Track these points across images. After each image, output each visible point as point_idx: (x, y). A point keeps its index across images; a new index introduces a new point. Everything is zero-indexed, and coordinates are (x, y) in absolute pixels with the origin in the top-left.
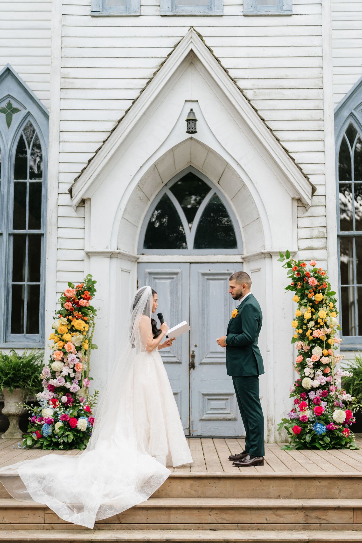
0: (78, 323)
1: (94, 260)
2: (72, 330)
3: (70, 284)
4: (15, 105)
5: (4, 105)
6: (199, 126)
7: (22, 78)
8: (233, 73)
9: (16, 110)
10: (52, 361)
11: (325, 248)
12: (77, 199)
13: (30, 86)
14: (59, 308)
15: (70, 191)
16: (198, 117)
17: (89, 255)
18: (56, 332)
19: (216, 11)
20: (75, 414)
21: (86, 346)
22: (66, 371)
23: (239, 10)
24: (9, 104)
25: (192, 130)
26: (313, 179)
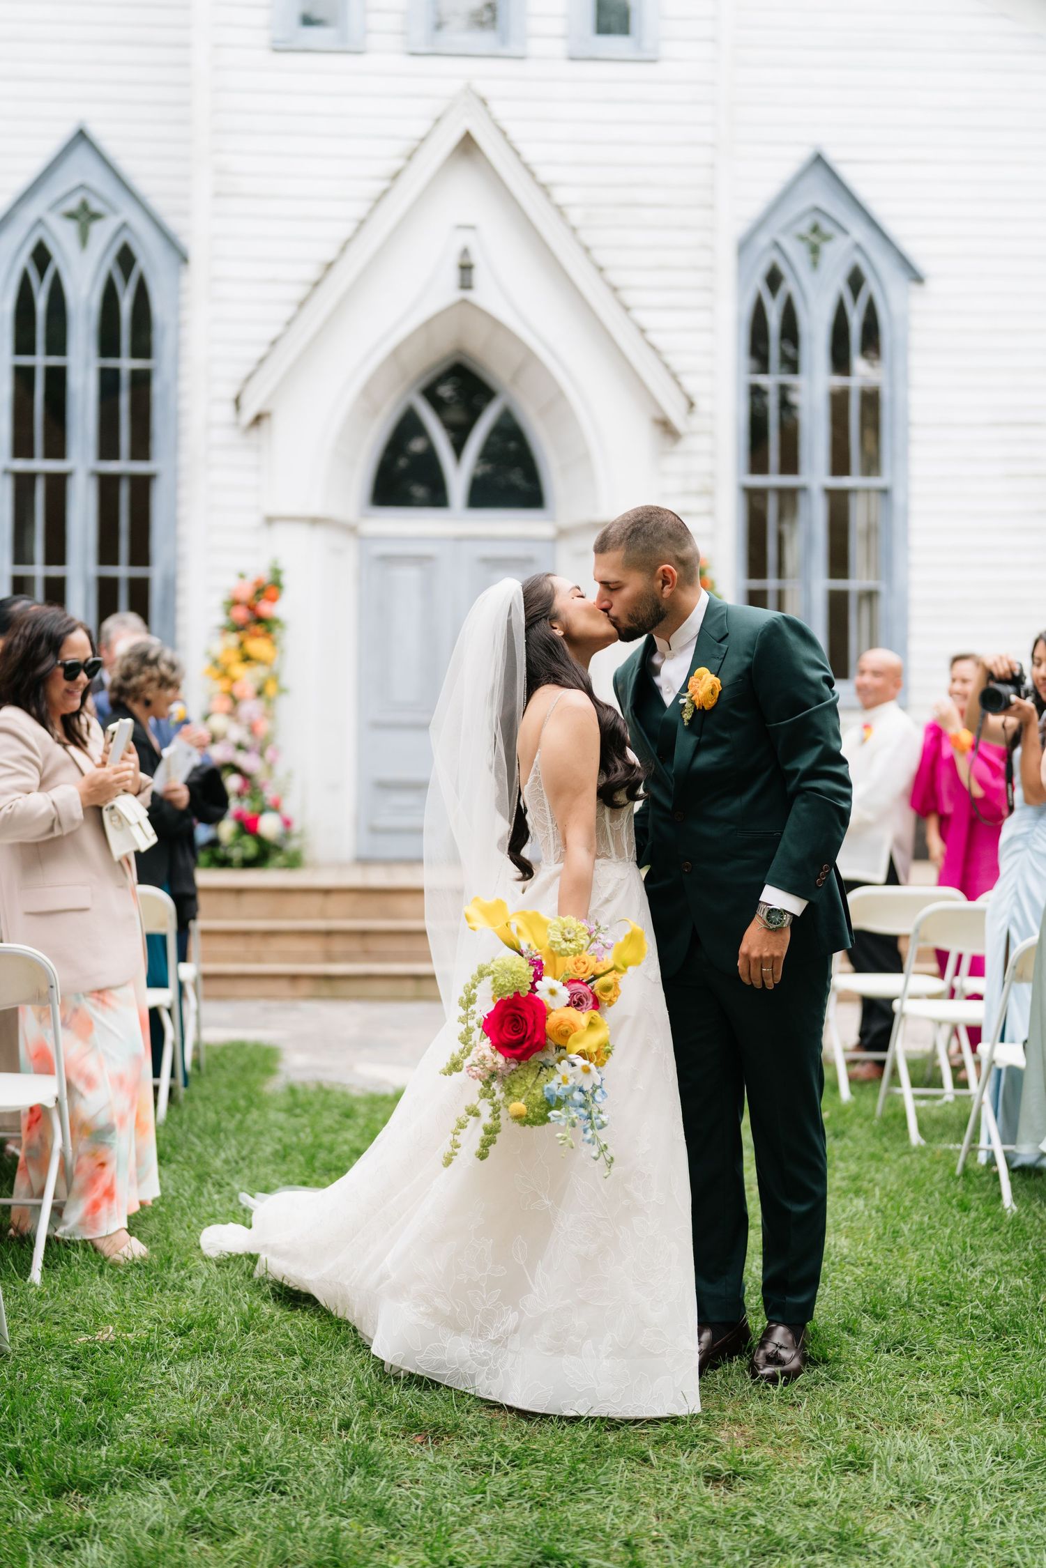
0: (257, 646)
1: (280, 530)
2: (247, 659)
3: (242, 576)
4: (95, 206)
5: (73, 204)
6: (479, 276)
7: (111, 147)
8: (544, 174)
9: (96, 216)
10: (206, 717)
11: (710, 513)
12: (248, 415)
13: (127, 166)
14: (220, 618)
15: (237, 402)
16: (476, 258)
17: (270, 521)
18: (216, 663)
19: (514, 49)
20: (257, 806)
21: (271, 690)
22: (237, 733)
23: (559, 47)
24: (84, 206)
25: (466, 284)
26: (691, 384)
